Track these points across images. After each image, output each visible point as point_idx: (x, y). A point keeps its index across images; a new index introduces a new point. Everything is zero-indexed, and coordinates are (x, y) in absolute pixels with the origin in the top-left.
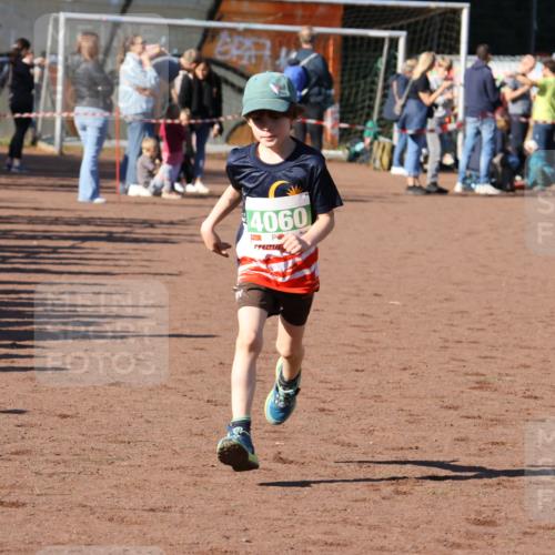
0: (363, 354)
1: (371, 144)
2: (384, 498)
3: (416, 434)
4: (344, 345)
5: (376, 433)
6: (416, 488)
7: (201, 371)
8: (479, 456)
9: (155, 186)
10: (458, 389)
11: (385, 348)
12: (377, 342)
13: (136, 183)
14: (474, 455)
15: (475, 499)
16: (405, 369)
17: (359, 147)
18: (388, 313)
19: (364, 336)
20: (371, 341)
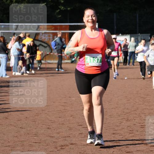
0: (62, 113)
1: (76, 58)
2: (58, 150)
3: (70, 133)
4: (58, 111)
5: (60, 133)
6: (67, 147)
7: (21, 120)
8: (84, 138)
9: (22, 72)
10: (83, 121)
11: (68, 111)
12: (66, 109)
13: (17, 72)
14: (83, 137)
15: (80, 149)
16: (71, 116)
17: (73, 59)
18: (71, 102)
19: (64, 108)
20: (65, 109)
